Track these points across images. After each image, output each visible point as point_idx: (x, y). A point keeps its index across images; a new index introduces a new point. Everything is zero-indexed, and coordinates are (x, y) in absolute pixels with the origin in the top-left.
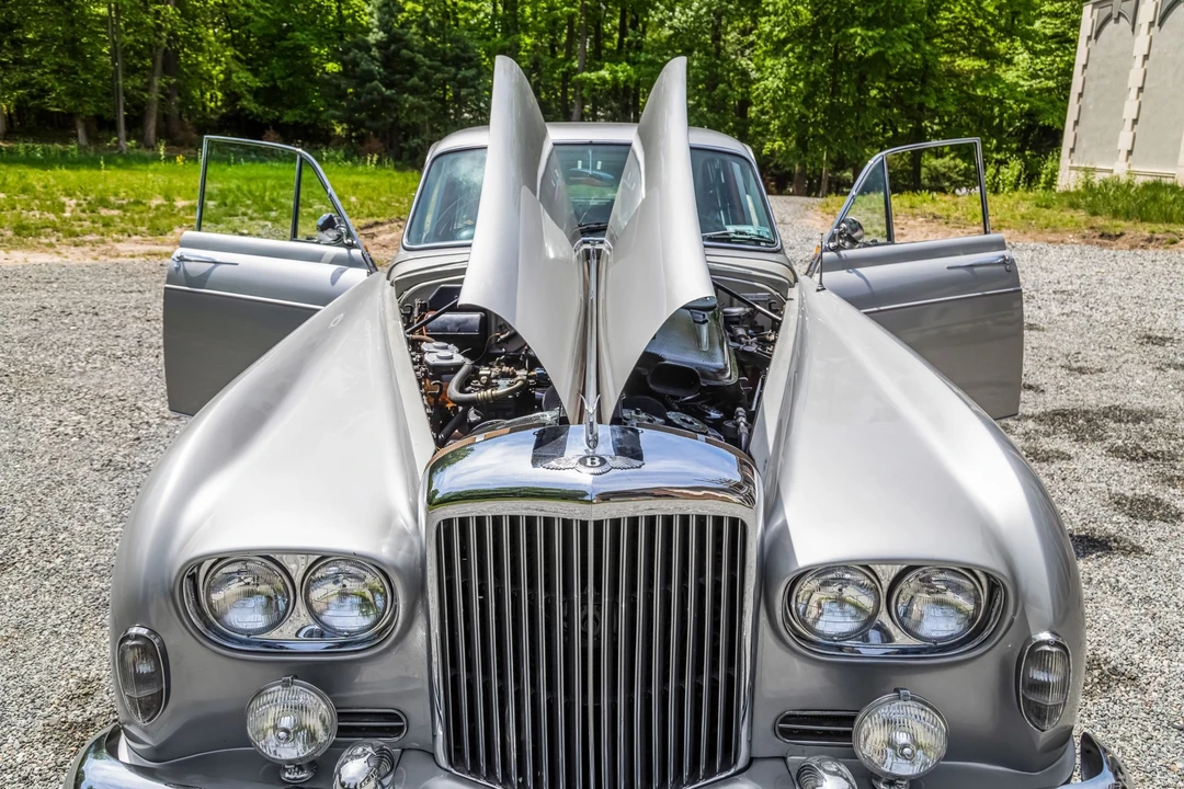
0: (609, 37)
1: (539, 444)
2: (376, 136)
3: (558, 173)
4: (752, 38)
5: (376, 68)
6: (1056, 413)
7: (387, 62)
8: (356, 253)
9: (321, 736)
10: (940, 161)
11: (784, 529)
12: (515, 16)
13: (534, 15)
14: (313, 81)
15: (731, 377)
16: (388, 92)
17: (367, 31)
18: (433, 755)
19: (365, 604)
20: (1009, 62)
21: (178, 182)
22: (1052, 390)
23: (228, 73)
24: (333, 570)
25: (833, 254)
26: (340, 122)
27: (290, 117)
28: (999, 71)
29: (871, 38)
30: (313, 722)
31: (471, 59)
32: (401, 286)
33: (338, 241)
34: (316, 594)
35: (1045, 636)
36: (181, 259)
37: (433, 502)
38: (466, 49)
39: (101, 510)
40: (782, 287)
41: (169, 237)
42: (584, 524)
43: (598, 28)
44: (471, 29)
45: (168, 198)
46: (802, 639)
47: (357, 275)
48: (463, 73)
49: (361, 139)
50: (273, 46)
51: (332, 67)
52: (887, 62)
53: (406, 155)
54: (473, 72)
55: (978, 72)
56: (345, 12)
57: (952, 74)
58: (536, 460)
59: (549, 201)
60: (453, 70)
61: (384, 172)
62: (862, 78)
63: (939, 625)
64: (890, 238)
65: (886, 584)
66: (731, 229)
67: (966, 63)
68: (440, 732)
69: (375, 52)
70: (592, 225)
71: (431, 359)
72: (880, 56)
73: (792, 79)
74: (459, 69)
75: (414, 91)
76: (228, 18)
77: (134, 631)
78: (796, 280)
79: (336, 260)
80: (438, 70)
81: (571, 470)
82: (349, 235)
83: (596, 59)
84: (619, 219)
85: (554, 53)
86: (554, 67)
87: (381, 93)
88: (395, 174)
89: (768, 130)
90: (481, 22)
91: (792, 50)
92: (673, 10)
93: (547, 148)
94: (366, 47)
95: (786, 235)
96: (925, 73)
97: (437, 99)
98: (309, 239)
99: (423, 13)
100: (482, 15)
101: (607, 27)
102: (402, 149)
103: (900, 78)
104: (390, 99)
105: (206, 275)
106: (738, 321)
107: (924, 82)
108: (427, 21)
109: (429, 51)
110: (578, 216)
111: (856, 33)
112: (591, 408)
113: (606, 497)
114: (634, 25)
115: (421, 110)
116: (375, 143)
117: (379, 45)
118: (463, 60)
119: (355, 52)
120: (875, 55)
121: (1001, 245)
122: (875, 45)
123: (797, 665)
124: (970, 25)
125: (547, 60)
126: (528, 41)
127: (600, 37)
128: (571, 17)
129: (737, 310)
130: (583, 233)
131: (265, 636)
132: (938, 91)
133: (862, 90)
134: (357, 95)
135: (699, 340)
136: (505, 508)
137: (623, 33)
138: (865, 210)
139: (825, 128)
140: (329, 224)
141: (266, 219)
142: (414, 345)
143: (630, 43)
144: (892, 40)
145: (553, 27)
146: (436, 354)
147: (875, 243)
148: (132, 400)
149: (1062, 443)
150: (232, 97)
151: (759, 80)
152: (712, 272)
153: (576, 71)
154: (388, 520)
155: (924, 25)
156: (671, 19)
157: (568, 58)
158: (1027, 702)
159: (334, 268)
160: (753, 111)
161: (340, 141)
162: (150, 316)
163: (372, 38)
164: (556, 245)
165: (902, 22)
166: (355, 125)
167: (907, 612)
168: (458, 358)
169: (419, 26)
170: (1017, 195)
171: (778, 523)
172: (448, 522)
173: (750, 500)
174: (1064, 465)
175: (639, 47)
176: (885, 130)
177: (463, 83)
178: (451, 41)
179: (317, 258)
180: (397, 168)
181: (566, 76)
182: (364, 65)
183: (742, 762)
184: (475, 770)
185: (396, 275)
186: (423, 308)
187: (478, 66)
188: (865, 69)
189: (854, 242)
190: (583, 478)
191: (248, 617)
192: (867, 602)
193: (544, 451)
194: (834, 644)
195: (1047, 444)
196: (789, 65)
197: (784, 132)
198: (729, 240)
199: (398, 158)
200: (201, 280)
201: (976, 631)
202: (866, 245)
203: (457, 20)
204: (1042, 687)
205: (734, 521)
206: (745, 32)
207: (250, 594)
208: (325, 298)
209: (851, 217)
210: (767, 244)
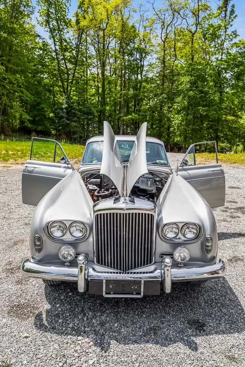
0: (131, 108)
1: (115, 200)
2: (64, 134)
3: (118, 148)
4: (171, 109)
5: (64, 115)
6: (239, 208)
7: (67, 113)
8: (69, 166)
9: (73, 256)
10: (223, 144)
11: (162, 218)
12: (104, 101)
13: (110, 101)
14: (46, 118)
15: (154, 191)
16: (68, 122)
17: (62, 104)
18: (94, 262)
19: (81, 231)
20: (241, 118)
21: (8, 147)
22: (240, 203)
23: (21, 115)
24: (75, 224)
25: (181, 167)
26: (54, 130)
27: (40, 128)
28: (239, 120)
29: (204, 110)
30: (71, 253)
31: (92, 113)
32: (81, 173)
33: (65, 163)
34: (71, 229)
35: (209, 236)
36: (26, 167)
37: (94, 212)
38: (90, 110)
39: (5, 228)
40: (168, 174)
41: (9, 162)
42: (123, 214)
43: (128, 105)
44: (92, 104)
45: (7, 151)
46: (165, 239)
47: (70, 171)
48: (89, 117)
49: (60, 135)
50: (34, 108)
51: (51, 115)
52: (209, 117)
53: (73, 140)
54: (92, 117)
55: (232, 120)
56: (55, 99)
57: (226, 120)
58: (114, 203)
59: (116, 154)
60: (87, 116)
61: (67, 145)
62: (202, 121)
63: (190, 235)
64: (195, 164)
65: (180, 227)
66: (158, 161)
67: (230, 118)
68: (95, 258)
69: (64, 110)
70: (125, 160)
71: (90, 188)
72: (207, 115)
73: (182, 121)
74: (88, 116)
75: (75, 122)
76: (21, 100)
77: (37, 235)
78: (172, 173)
79: (64, 167)
80: (82, 116)
81: (121, 204)
82: (68, 161)
83: (128, 113)
84: (131, 158)
85: (115, 111)
86: (115, 116)
87: (66, 122)
88: (70, 145)
89: (176, 135)
90: (94, 103)
91: (182, 113)
92: (150, 101)
93: (115, 141)
94: (62, 109)
95: (171, 163)
96: (219, 120)
97: (82, 124)
98: (58, 162)
99: (78, 100)
100: (95, 101)
101: (130, 105)
102: (72, 138)
103: (212, 121)
104: (68, 124)
105: (33, 171)
106: (158, 181)
107: (218, 123)
108: (79, 102)
109: (80, 110)
110: (122, 158)
111: (200, 109)
112: (125, 193)
113: (127, 209)
114: (138, 105)
115: (77, 127)
116: (64, 136)
117: (66, 108)
118: (90, 113)
119: (58, 110)
120: (206, 114)
121: (220, 166)
122: (205, 112)
123: (164, 244)
124: (231, 107)
125: (113, 113)
126: (108, 108)
127: (128, 107)
128: (120, 102)
129: (157, 179)
130: (124, 162)
131: (61, 238)
132: (222, 125)
133: (202, 124)
134: (59, 122)
135: (148, 185)
136: (108, 212)
137: (135, 107)
138: (189, 157)
139: (191, 134)
140: (63, 159)
141: (35, 157)
142: (86, 185)
143: (137, 110)
144: (210, 111)
145: (115, 104)
146: (91, 187)
147: (191, 165)
148: (7, 203)
149: (239, 214)
150: (22, 122)
151: (173, 121)
152: (148, 170)
153: (121, 117)
154: (85, 215)
155: (218, 107)
156: (149, 103)
157: (119, 113)
158: (206, 249)
159: (64, 169)
160: (172, 129)
161: (54, 135)
162: (8, 183)
163: (64, 106)
164: (118, 164)
165: (213, 106)
166: (58, 131)
167: (184, 233)
168: (96, 188)
169: (77, 103)
170: (241, 154)
171: (160, 217)
172: (98, 215)
173: (155, 211)
174: (238, 219)
175: (140, 111)
176: (208, 135)
177: (90, 119)
178: (86, 108)
179: (60, 167)
180: (70, 143)
181: (119, 119)
182: (61, 114)
183: (153, 262)
184: (102, 264)
185: (80, 170)
186: (87, 178)
187: (94, 115)
188: (203, 118)
189: (186, 165)
190: (123, 206)
191: (58, 234)
192: (177, 231)
193: (116, 201)
194: (171, 239)
195: (235, 214)
196: (182, 116)
197: (180, 136)
198: (157, 164)
199: (70, 140)
200: (32, 172)
201: (197, 237)
202: (189, 165)
203: (88, 102)
204: (208, 246)
205: (152, 215)
206: (169, 108)
207: (58, 230)
208: (63, 177)
209: (186, 159)
210: (166, 165)
